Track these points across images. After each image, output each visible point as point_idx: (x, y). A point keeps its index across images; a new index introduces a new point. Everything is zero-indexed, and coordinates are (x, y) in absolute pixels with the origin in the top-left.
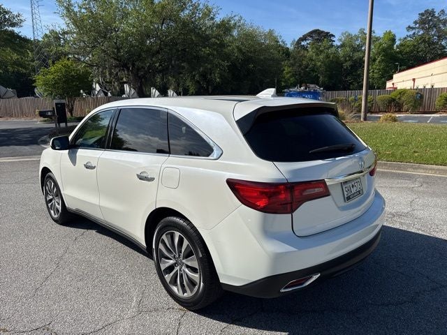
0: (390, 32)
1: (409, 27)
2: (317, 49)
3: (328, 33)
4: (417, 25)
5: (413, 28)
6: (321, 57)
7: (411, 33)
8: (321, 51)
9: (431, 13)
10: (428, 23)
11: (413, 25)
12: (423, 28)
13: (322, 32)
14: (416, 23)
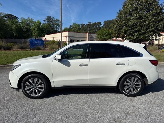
0: (39, 21)
1: (44, 20)
2: (12, 22)
3: (15, 16)
4: (47, 20)
5: (46, 21)
6: (14, 25)
7: (45, 22)
8: (14, 23)
9: (50, 17)
10: (50, 20)
11: (45, 20)
12: (48, 21)
13: (13, 16)
14: (46, 19)
